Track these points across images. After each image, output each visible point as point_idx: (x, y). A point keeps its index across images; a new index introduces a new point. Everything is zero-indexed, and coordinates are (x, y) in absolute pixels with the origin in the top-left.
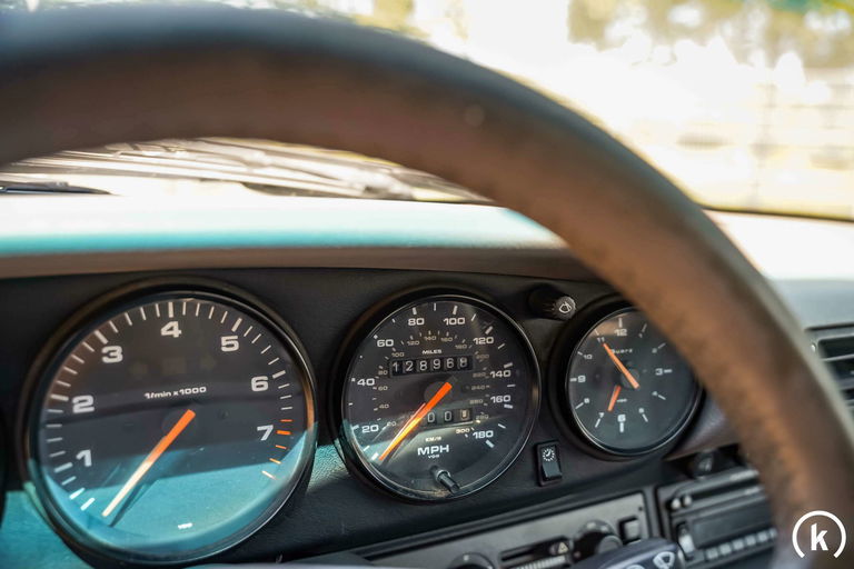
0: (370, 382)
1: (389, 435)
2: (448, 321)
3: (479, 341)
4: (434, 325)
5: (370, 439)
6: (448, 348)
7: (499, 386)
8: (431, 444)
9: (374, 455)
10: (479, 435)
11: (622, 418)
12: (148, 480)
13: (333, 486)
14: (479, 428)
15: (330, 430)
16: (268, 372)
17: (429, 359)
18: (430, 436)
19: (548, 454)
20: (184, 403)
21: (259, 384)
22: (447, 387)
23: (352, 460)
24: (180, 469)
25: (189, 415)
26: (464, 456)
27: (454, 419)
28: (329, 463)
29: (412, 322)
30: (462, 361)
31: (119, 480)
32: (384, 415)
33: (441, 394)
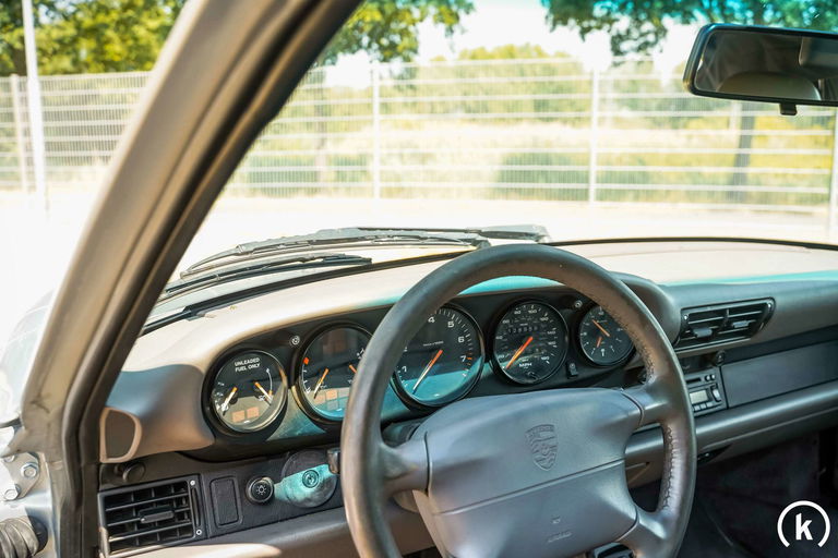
0: (501, 338)
1: (509, 358)
3: (542, 319)
4: (525, 313)
5: (503, 360)
6: (530, 322)
7: (551, 338)
8: (525, 363)
9: (504, 366)
10: (543, 359)
11: (603, 350)
12: (425, 377)
13: (489, 377)
14: (544, 356)
15: (490, 357)
16: (462, 334)
17: (522, 327)
18: (524, 359)
19: (572, 366)
20: (438, 347)
21: (461, 340)
22: (531, 338)
23: (497, 368)
24: (439, 372)
25: (441, 352)
26: (538, 367)
27: (533, 352)
28: (488, 369)
29: (516, 313)
30: (536, 328)
31: (417, 377)
32: (506, 351)
33: (528, 342)
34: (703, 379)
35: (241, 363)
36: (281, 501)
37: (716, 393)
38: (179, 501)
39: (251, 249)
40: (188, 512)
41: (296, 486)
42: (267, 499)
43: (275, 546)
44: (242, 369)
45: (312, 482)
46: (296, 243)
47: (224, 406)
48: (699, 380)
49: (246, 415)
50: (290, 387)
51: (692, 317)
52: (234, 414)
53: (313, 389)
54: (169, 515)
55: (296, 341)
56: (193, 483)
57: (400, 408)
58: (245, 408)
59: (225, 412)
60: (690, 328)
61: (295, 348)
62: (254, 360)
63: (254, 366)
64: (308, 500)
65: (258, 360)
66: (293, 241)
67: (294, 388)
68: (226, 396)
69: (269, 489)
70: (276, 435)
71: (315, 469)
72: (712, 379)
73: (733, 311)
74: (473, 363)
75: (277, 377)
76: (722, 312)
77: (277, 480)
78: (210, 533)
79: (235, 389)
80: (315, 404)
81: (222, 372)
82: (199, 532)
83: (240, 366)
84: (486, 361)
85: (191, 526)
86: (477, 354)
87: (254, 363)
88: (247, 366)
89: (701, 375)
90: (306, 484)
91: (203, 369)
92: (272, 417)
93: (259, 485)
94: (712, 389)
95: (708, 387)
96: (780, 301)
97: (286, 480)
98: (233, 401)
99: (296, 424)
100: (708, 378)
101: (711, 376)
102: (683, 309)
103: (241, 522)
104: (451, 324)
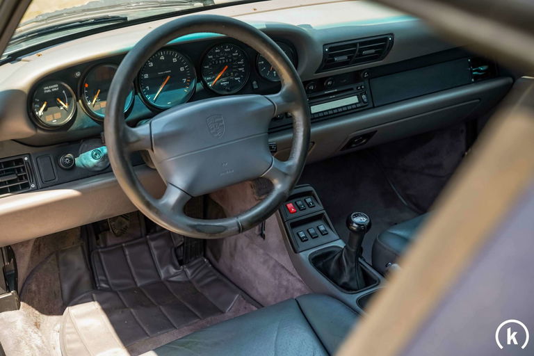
0: (208, 67)
1: (214, 79)
2: (226, 50)
3: (234, 54)
4: (222, 51)
5: (209, 81)
6: (226, 57)
7: (240, 66)
8: (224, 82)
9: (210, 84)
10: (236, 79)
11: (274, 72)
12: (161, 92)
13: (201, 91)
14: (236, 77)
15: (200, 79)
16: (184, 66)
17: (221, 60)
18: (224, 80)
19: (254, 83)
20: (167, 75)
21: (182, 69)
23: (205, 85)
24: (166, 90)
25: (169, 77)
26: (233, 84)
27: (229, 75)
28: (199, 86)
29: (217, 51)
30: (230, 60)
31: (155, 92)
32: (212, 75)
33: (225, 68)
34: (355, 89)
35: (47, 88)
36: (80, 168)
37: (364, 97)
38: (19, 170)
39: (46, 17)
40: (25, 175)
41: (88, 159)
42: (72, 167)
43: (77, 190)
44: (49, 91)
45: (98, 157)
46: (75, 12)
47: (40, 113)
48: (352, 89)
49: (53, 117)
50: (78, 101)
51: (331, 49)
52: (47, 117)
53: (92, 102)
54: (14, 177)
55: (78, 74)
56: (26, 159)
57: (147, 111)
58: (52, 113)
59: (41, 116)
60: (333, 56)
61: (79, 78)
62: (55, 86)
63: (55, 89)
64: (95, 166)
65: (57, 86)
66: (72, 11)
67: (80, 101)
68: (41, 106)
69: (72, 161)
70: (72, 128)
71: (99, 149)
72: (361, 88)
73: (362, 44)
74: (190, 83)
75: (70, 96)
76: (355, 45)
77: (77, 155)
78: (40, 186)
79: (46, 103)
80: (94, 110)
81: (38, 93)
82: (33, 186)
83: (47, 90)
84: (198, 81)
85: (28, 183)
86: (192, 79)
87: (55, 88)
88: (51, 89)
89: (354, 86)
90: (94, 157)
91: (26, 91)
92: (70, 118)
93: (66, 158)
94: (361, 94)
95: (358, 93)
96: (396, 37)
97: (82, 156)
98: (45, 110)
99: (83, 121)
100: (359, 88)
101: (361, 87)
102: (324, 45)
103: (57, 180)
104: (175, 60)
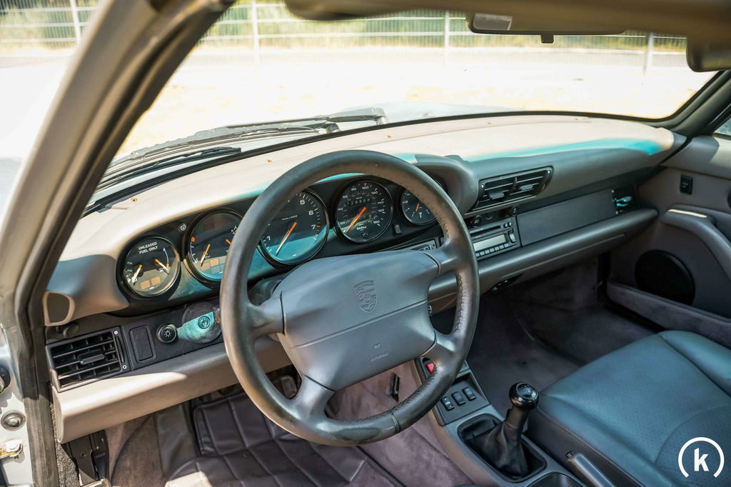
0: (341, 209)
1: (348, 224)
2: (363, 188)
3: (373, 193)
4: (359, 189)
5: (344, 226)
6: (364, 197)
7: (380, 207)
8: (361, 227)
9: (344, 230)
10: (375, 222)
11: (420, 213)
12: (285, 243)
13: (334, 240)
14: (375, 220)
15: (333, 224)
16: (313, 209)
17: (358, 200)
18: (360, 224)
19: (397, 227)
20: (293, 221)
21: (311, 213)
22: (365, 208)
23: (339, 233)
24: (295, 238)
25: (295, 224)
26: (371, 229)
27: (367, 218)
28: (332, 233)
29: (353, 189)
30: (369, 200)
31: (279, 243)
32: (346, 218)
33: (363, 211)
34: (502, 226)
35: (143, 247)
36: (183, 340)
37: (512, 237)
38: (107, 346)
39: (143, 154)
40: (115, 353)
41: (194, 329)
42: (173, 340)
43: (181, 373)
44: (144, 251)
45: (205, 324)
46: (179, 145)
47: (134, 279)
48: (499, 227)
49: (151, 283)
50: (182, 260)
51: (487, 185)
52: (142, 284)
53: (200, 259)
54: (101, 357)
55: (183, 228)
56: (116, 333)
57: (267, 267)
58: (149, 279)
59: (134, 284)
60: (486, 193)
61: (183, 232)
62: (153, 244)
63: (154, 248)
64: (204, 338)
65: (156, 243)
66: (176, 143)
67: (185, 260)
68: (135, 271)
69: (173, 333)
70: (174, 296)
71: (207, 315)
72: (509, 226)
73: (519, 178)
74: (320, 230)
75: (172, 256)
76: (512, 180)
77: (179, 325)
78: (133, 367)
79: (141, 266)
80: (202, 271)
81: (130, 255)
82: (125, 367)
83: (142, 249)
84: (331, 227)
85: (118, 363)
86: (322, 224)
87: (153, 246)
88: (148, 249)
89: (501, 224)
90: (201, 326)
92: (170, 285)
93: (166, 330)
94: (509, 233)
95: (506, 232)
96: (556, 167)
97: (186, 326)
98: (140, 275)
99: (189, 286)
100: (506, 225)
101: (508, 224)
102: (481, 180)
103: (155, 357)
104: (302, 202)
